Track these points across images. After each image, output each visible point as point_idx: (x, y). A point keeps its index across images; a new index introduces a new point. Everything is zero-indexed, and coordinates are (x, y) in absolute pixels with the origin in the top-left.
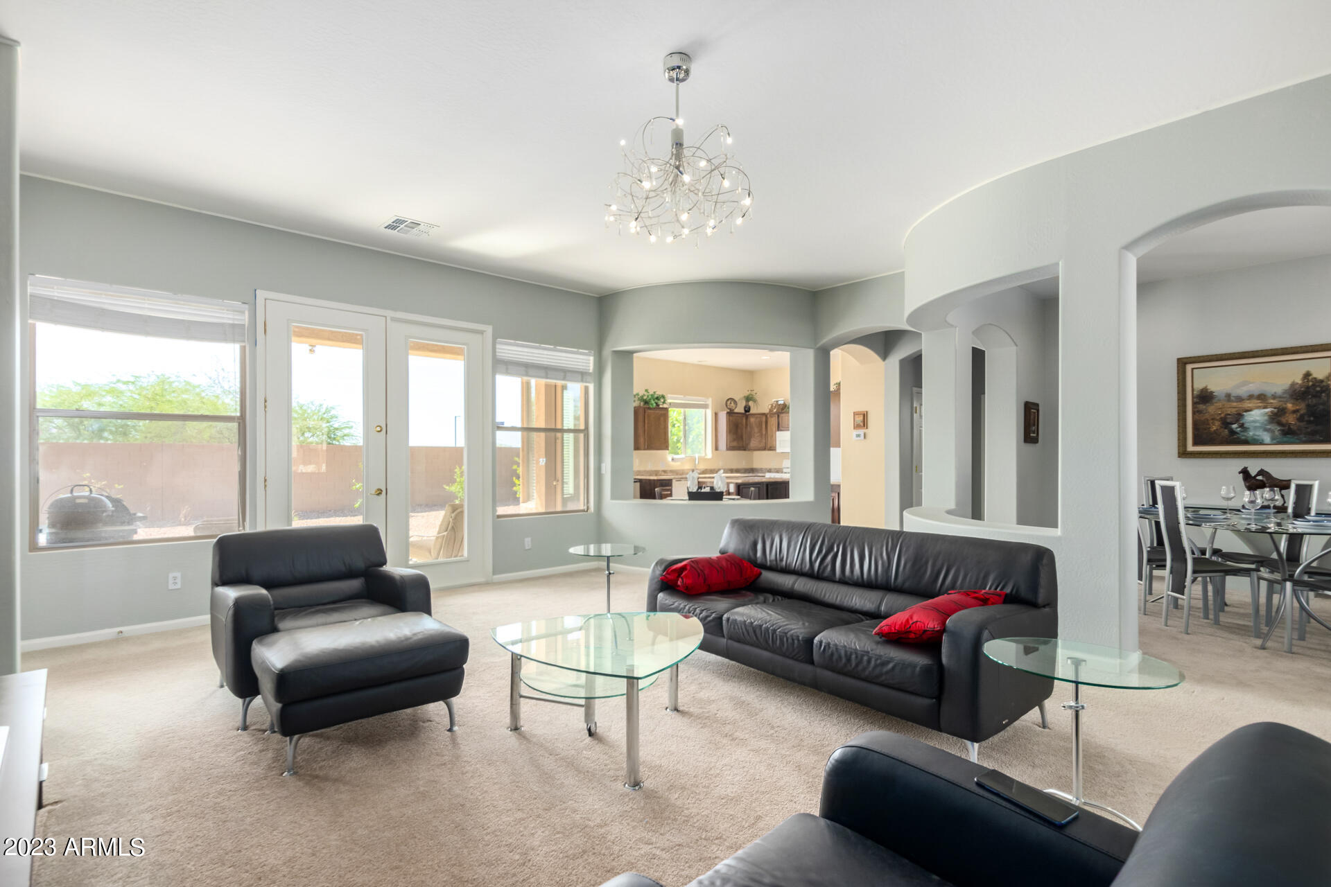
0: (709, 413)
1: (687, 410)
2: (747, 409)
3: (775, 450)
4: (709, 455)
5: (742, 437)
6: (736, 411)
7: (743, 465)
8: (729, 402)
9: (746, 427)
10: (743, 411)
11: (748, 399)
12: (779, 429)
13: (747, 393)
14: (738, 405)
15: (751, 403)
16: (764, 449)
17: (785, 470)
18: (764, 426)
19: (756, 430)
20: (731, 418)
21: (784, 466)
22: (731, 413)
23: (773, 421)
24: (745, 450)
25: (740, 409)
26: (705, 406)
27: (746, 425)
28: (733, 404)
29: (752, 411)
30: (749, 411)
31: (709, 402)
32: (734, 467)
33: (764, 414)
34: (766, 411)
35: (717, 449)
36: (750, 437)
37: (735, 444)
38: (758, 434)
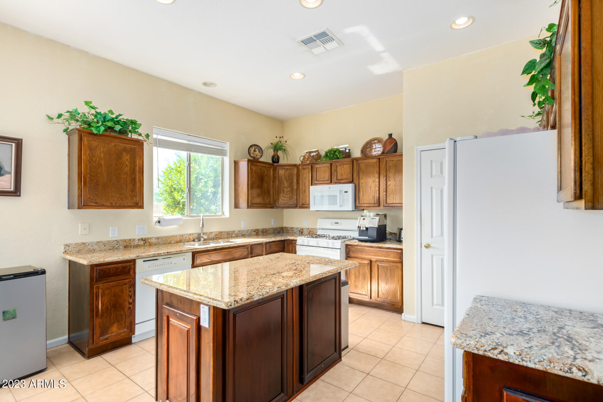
0: (227, 160)
1: (192, 154)
2: (276, 159)
3: (309, 207)
4: (227, 214)
5: (269, 192)
6: (261, 160)
7: (272, 224)
8: (252, 150)
9: (274, 181)
10: (271, 162)
11: (277, 147)
12: (312, 185)
13: (275, 141)
14: (265, 153)
15: (280, 153)
16: (296, 207)
17: (319, 232)
18: (295, 181)
19: (286, 184)
20: (254, 168)
21: (318, 227)
22: (253, 162)
23: (306, 175)
24: (272, 207)
25: (267, 158)
26: (221, 152)
27: (274, 177)
28: (257, 152)
29: (282, 162)
30: (278, 162)
31: (227, 147)
32: (260, 227)
33: (295, 165)
34: (298, 162)
35: (237, 206)
36: (278, 193)
37: (258, 200)
38: (289, 189)
